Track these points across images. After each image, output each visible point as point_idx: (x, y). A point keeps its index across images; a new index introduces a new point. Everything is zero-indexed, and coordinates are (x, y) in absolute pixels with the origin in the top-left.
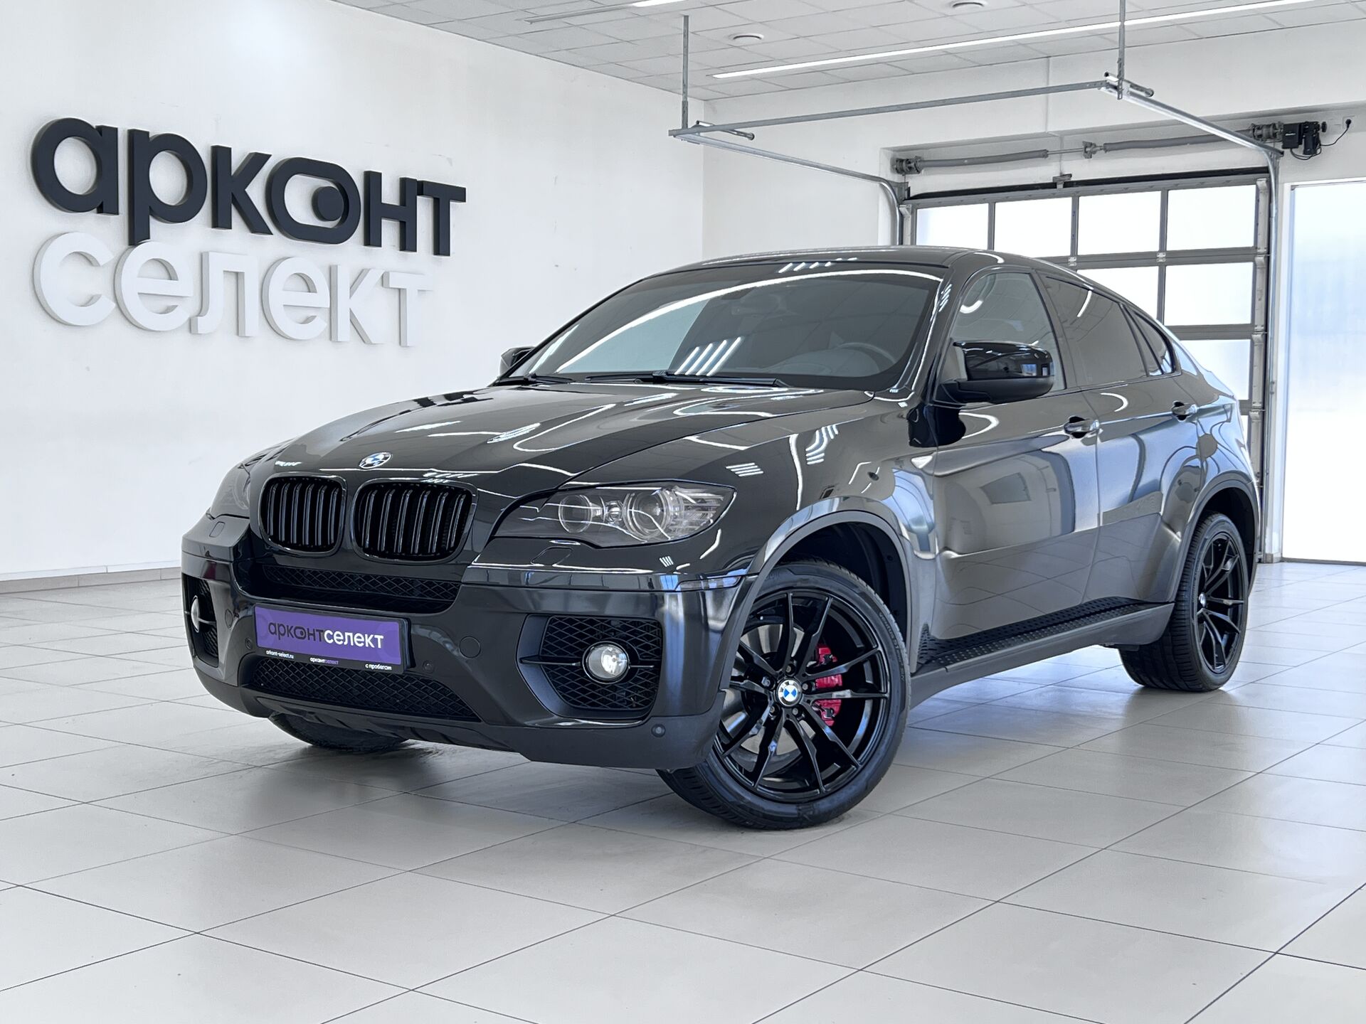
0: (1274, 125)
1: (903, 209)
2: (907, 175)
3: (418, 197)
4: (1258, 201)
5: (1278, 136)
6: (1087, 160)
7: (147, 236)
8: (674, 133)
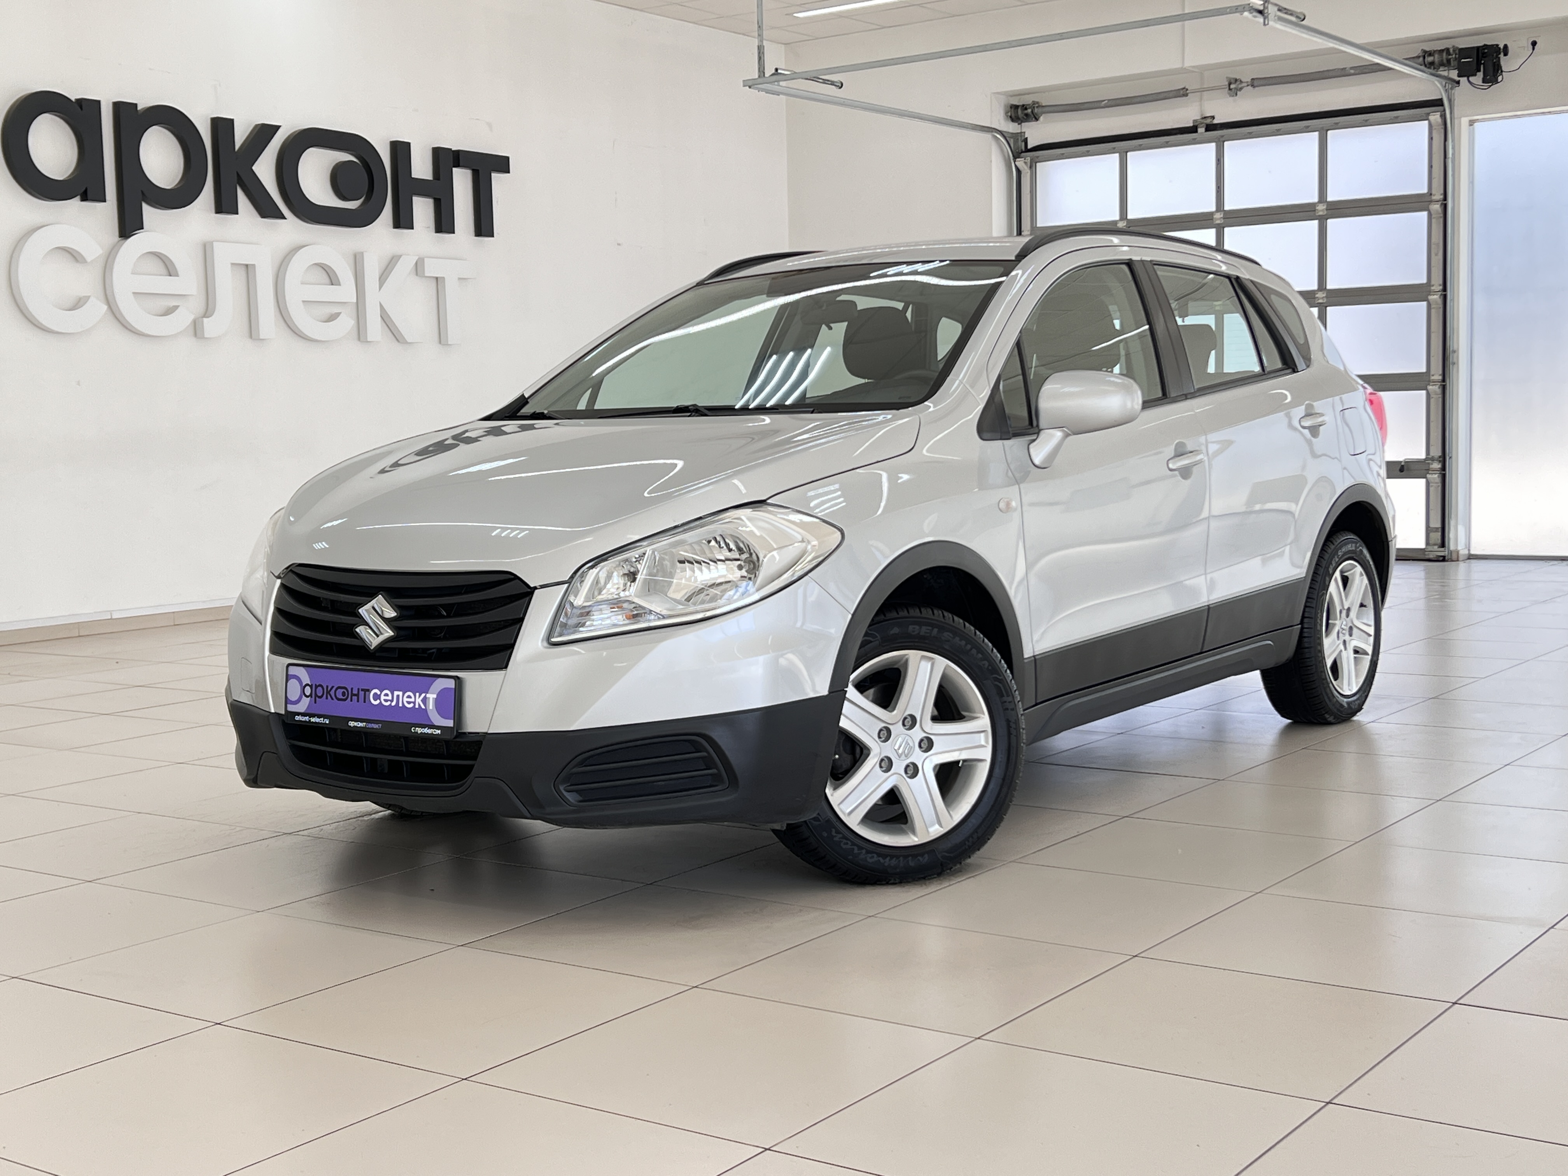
0: (1448, 50)
1: (1020, 163)
2: (1023, 124)
3: (454, 169)
4: (1431, 139)
5: (1452, 65)
6: (1231, 98)
7: (139, 226)
8: (750, 84)
